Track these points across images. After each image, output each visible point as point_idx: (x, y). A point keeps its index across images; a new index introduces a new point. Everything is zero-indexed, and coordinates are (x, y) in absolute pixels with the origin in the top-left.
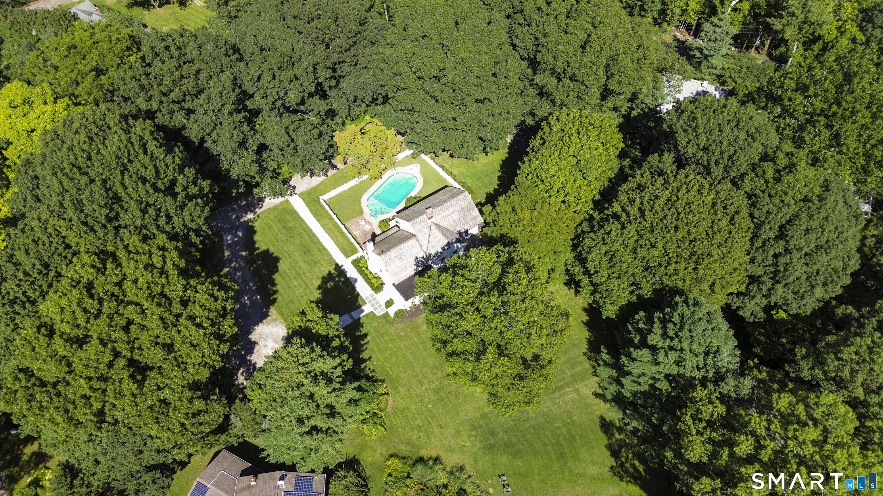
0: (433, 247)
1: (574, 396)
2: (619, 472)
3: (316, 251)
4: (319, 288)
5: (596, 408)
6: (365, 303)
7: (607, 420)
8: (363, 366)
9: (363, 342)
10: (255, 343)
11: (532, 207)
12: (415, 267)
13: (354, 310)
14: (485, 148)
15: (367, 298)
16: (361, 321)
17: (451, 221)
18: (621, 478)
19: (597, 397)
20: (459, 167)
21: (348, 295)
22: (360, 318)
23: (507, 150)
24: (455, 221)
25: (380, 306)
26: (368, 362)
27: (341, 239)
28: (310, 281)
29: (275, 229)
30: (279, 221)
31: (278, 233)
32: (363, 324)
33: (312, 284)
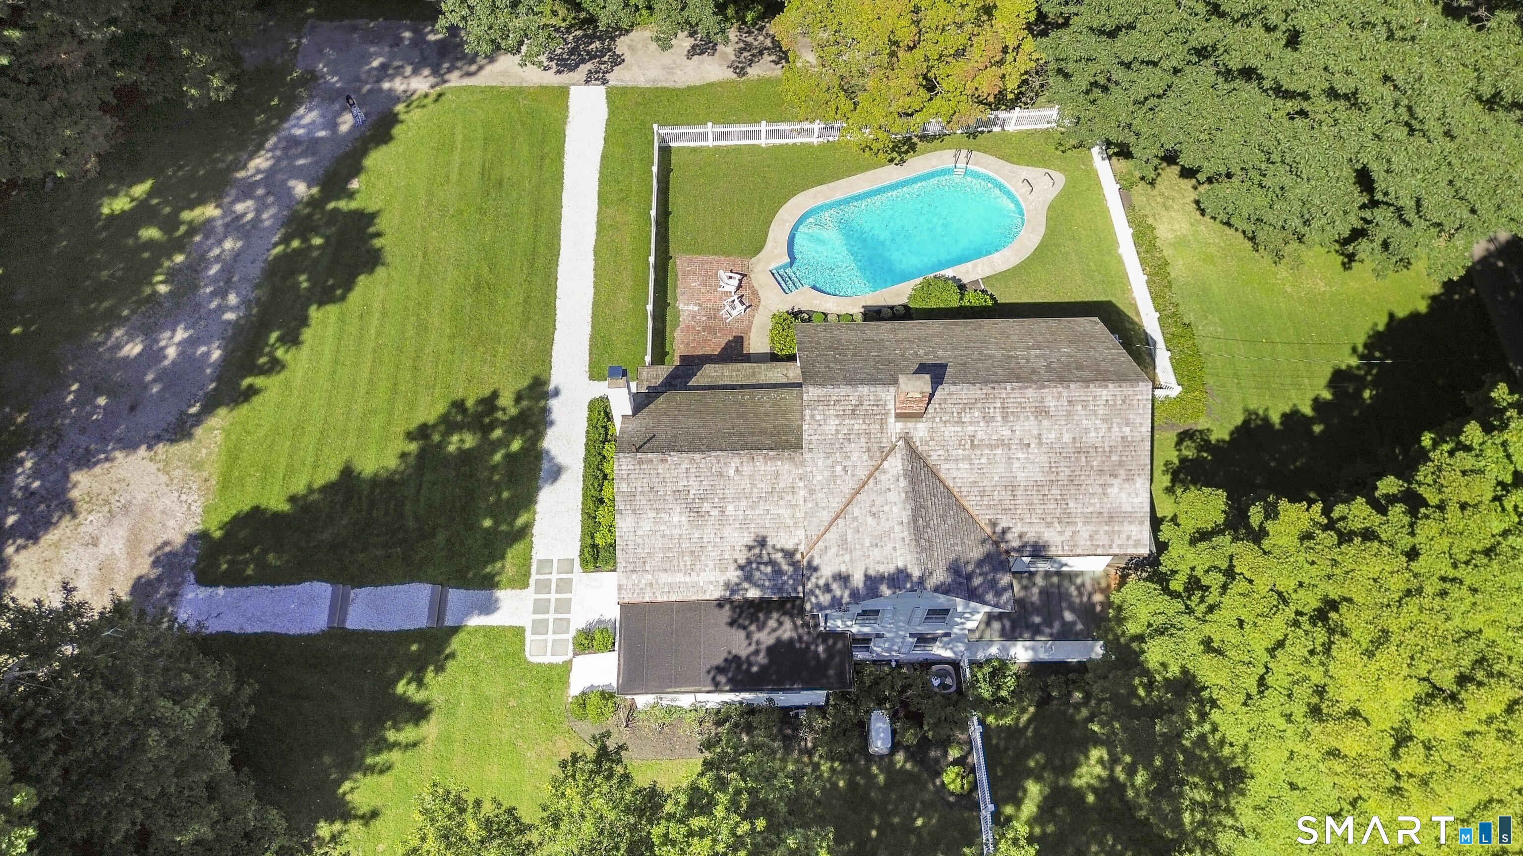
0: (843, 544)
3: (517, 295)
4: (422, 432)
6: (522, 581)
8: (324, 830)
9: (391, 735)
10: (69, 508)
11: (1446, 679)
12: (733, 575)
13: (463, 582)
14: (1357, 234)
15: (546, 564)
16: (455, 644)
17: (998, 472)
20: (1209, 259)
22: (455, 630)
23: (1436, 289)
24: (1012, 487)
25: (562, 626)
26: (355, 826)
27: (623, 302)
28: (415, 392)
29: (457, 158)
30: (486, 141)
31: (454, 176)
32: (452, 656)
33: (412, 407)
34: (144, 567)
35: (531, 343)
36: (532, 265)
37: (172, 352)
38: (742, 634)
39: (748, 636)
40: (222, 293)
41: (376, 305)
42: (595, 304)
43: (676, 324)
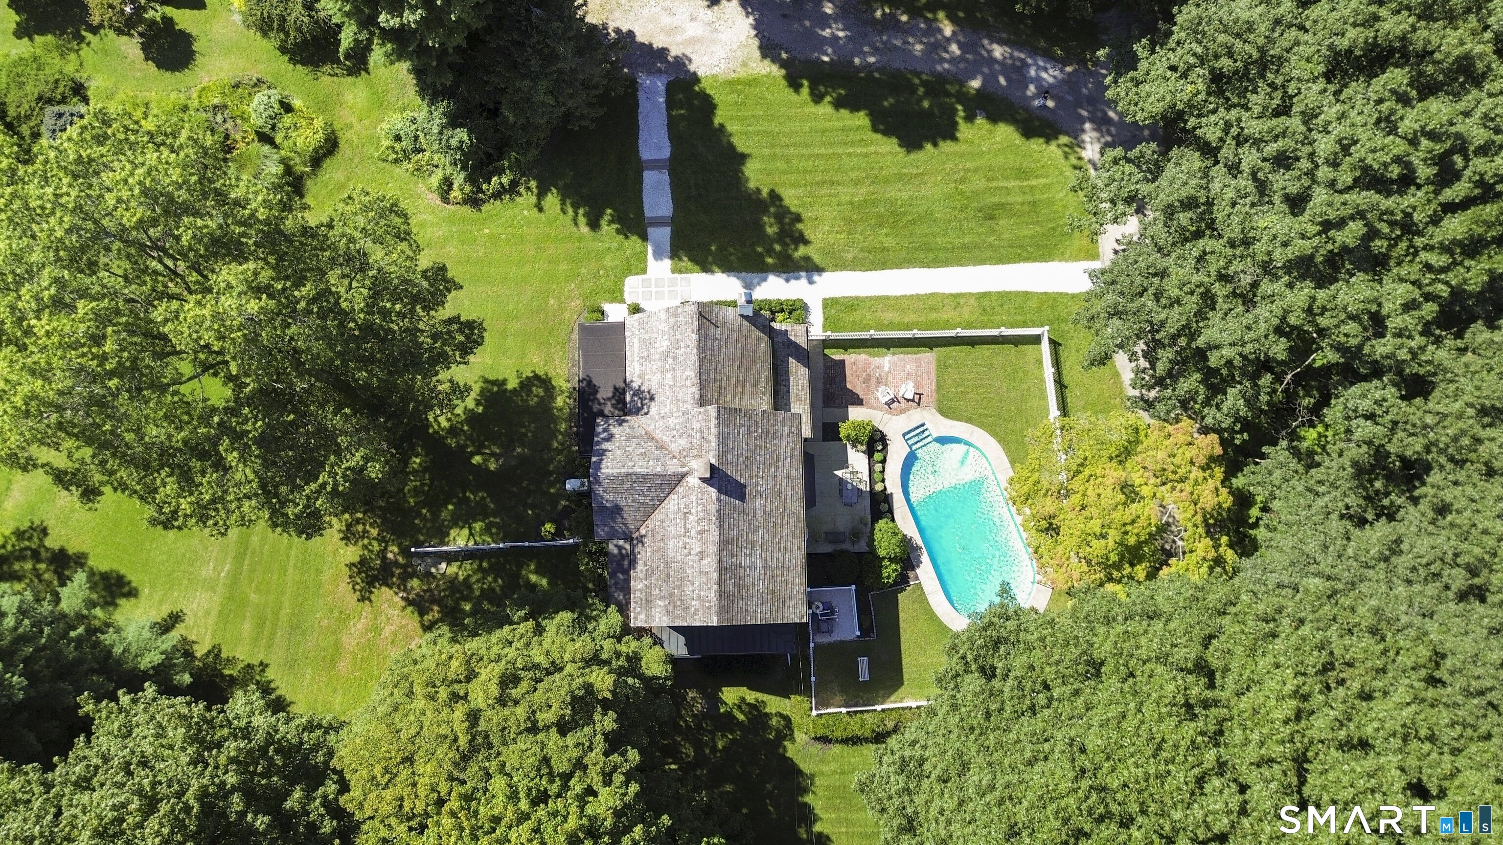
1: (207, 571)
2: (30, 539)
3: (889, 242)
4: (775, 197)
5: (157, 597)
6: (676, 271)
7: (122, 602)
8: (533, 184)
9: (581, 211)
13: (674, 235)
15: (687, 282)
16: (635, 238)
18: (19, 534)
19: (171, 615)
21: (721, 249)
22: (644, 238)
25: (646, 296)
26: (533, 199)
27: (889, 316)
28: (805, 186)
29: (1012, 184)
30: (1034, 204)
31: (994, 184)
32: (627, 237)
33: (795, 185)
34: (675, 51)
35: (850, 256)
36: (916, 249)
37: (827, 33)
38: (610, 395)
39: (609, 399)
40: (876, 51)
41: (873, 149)
42: (887, 298)
43: (870, 355)
